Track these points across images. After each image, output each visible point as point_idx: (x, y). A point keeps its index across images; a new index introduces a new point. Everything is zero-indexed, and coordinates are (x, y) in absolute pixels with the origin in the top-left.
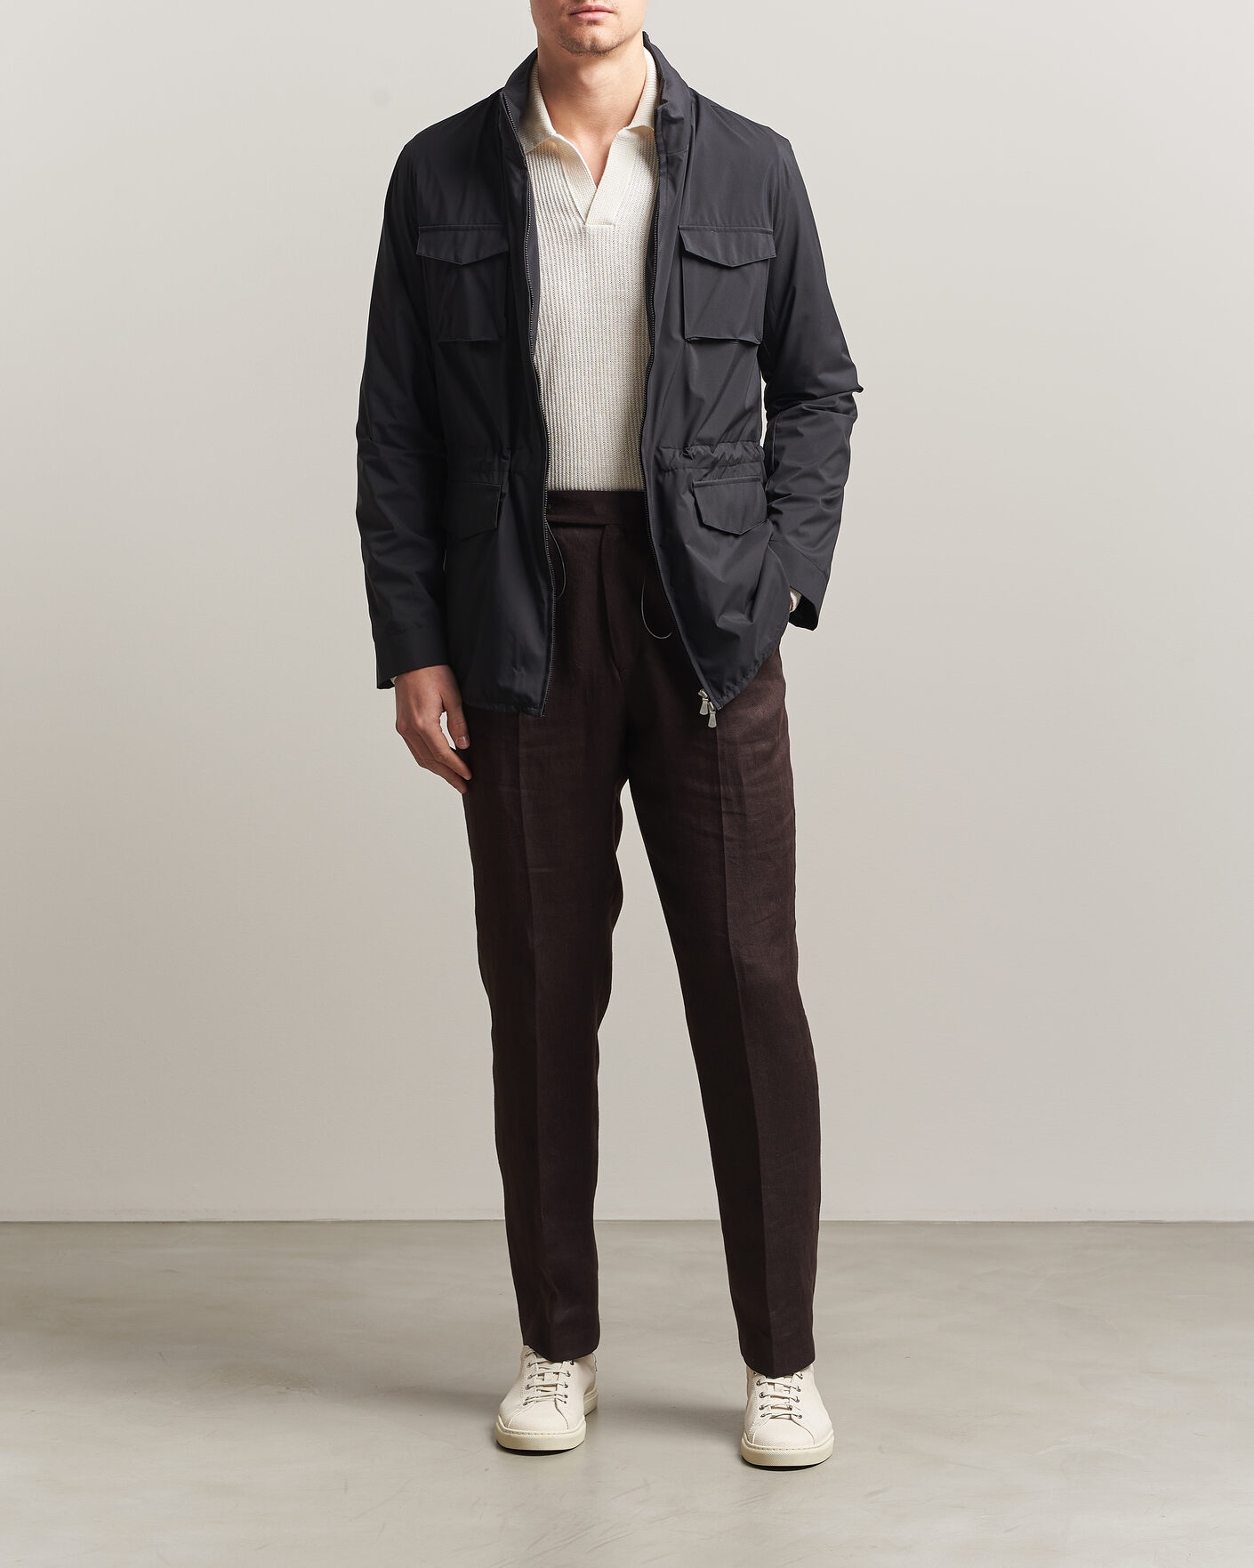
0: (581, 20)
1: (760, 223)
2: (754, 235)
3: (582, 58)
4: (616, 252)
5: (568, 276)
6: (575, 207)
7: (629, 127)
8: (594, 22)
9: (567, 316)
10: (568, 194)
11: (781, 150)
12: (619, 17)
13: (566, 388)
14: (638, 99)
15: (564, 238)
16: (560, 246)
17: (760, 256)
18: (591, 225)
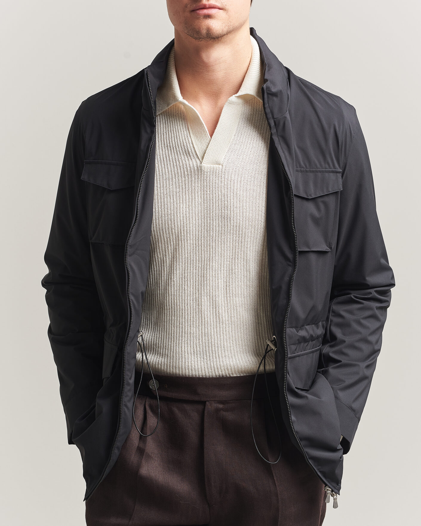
0: (199, 14)
1: (331, 165)
2: (327, 174)
3: (202, 43)
4: (223, 184)
5: (187, 200)
6: (195, 151)
7: (237, 95)
8: (209, 16)
9: (185, 228)
10: (190, 142)
11: (346, 113)
12: (227, 12)
13: (182, 278)
14: (244, 74)
15: (186, 173)
16: (183, 179)
17: (330, 190)
18: (206, 165)
